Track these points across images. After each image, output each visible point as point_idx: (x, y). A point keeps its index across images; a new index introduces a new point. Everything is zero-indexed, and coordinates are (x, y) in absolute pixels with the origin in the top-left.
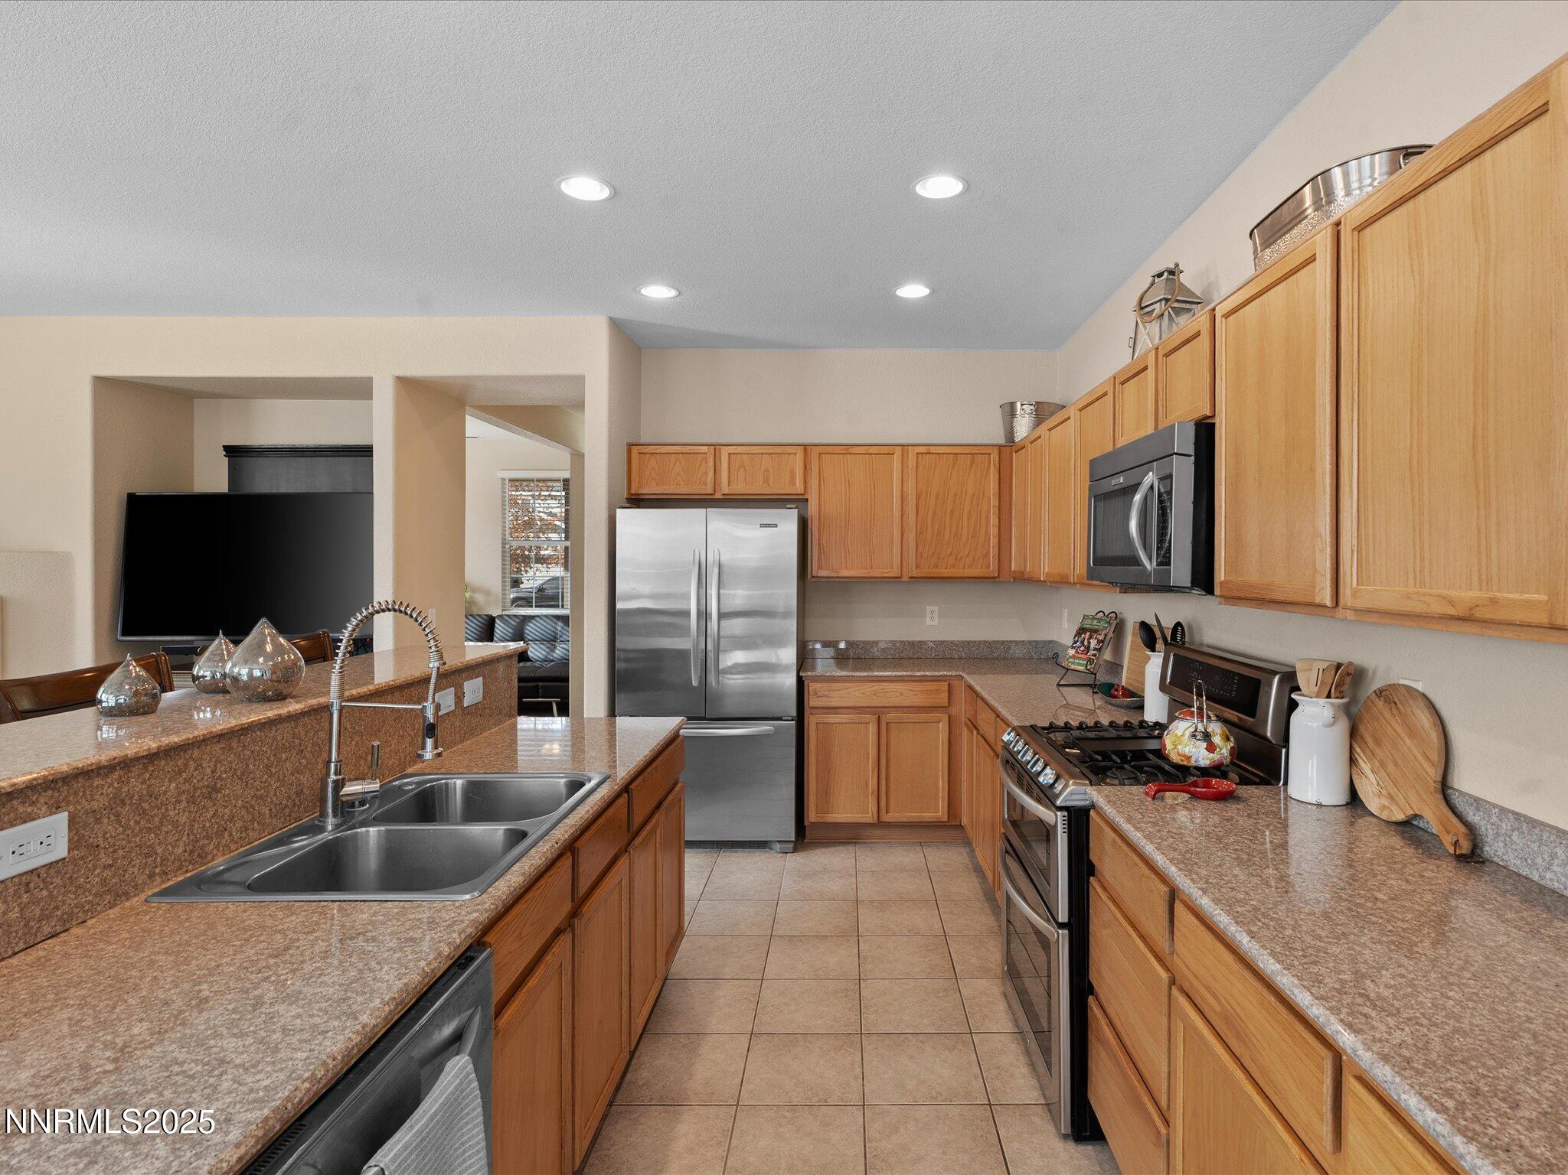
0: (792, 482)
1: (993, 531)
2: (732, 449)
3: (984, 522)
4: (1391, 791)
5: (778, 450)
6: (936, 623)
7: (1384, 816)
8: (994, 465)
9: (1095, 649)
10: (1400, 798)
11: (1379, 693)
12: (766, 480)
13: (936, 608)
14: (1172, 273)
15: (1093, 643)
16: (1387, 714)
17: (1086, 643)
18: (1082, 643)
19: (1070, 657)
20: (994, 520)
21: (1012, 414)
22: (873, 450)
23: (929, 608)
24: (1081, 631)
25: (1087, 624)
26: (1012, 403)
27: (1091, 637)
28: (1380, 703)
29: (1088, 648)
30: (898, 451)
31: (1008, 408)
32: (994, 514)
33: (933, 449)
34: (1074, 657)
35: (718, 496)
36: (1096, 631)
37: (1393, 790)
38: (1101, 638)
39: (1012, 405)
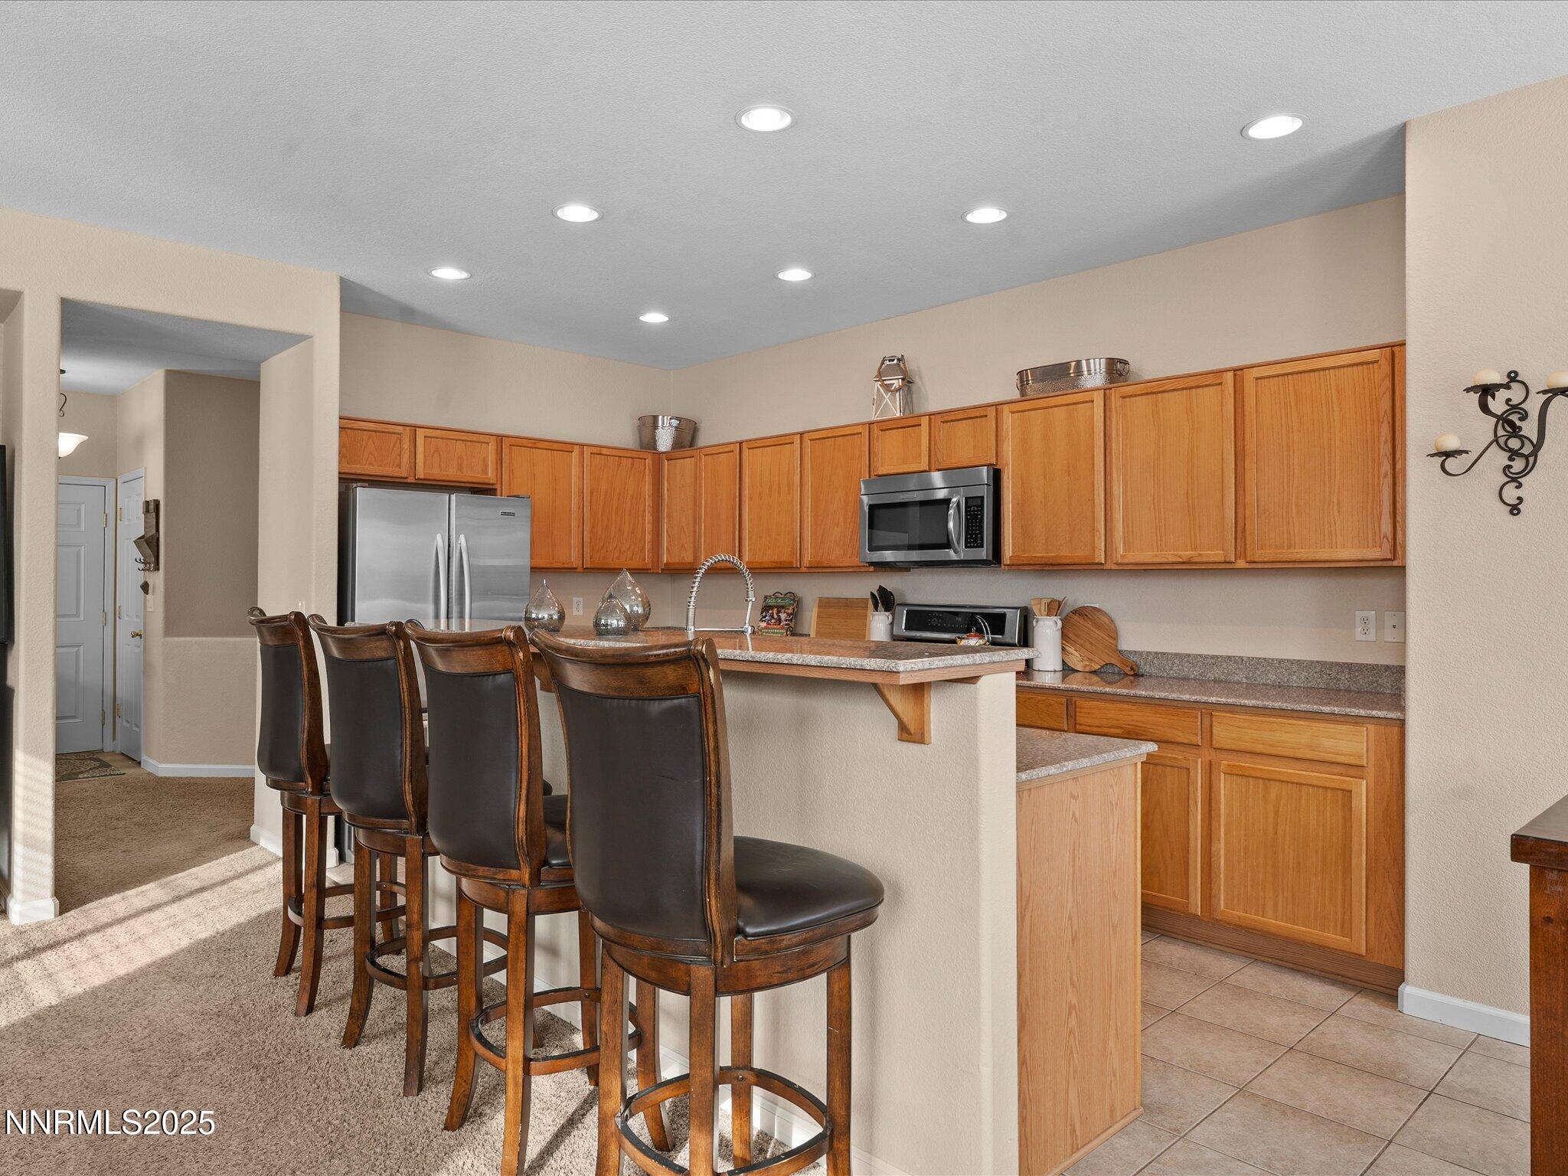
0: (485, 472)
1: (648, 527)
2: (429, 432)
3: (640, 519)
4: (1090, 657)
5: (473, 438)
6: (581, 613)
7: (1087, 669)
8: (649, 470)
9: (786, 620)
10: (1096, 658)
11: (1075, 612)
12: (460, 468)
13: (581, 599)
14: (899, 360)
15: (783, 616)
16: (1082, 621)
17: (775, 616)
18: (772, 617)
19: (763, 628)
20: (648, 518)
21: (655, 427)
22: (555, 447)
23: (575, 599)
24: (766, 608)
25: (771, 602)
26: (654, 416)
27: (778, 612)
28: (1076, 617)
29: (779, 620)
30: (576, 449)
31: (651, 420)
32: (649, 512)
33: (605, 451)
34: (765, 628)
35: (411, 480)
36: (783, 607)
37: (1091, 656)
38: (789, 612)
39: (655, 418)
